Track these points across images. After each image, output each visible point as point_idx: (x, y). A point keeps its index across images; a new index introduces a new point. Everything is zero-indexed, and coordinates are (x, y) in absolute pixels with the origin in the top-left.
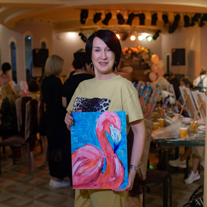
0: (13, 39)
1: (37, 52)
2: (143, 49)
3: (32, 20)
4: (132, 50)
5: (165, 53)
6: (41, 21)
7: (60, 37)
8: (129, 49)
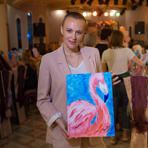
0: (18, 16)
1: (37, 25)
2: (114, 22)
3: (32, 2)
4: (106, 23)
5: (128, 25)
6: (39, 2)
7: (51, 14)
8: (104, 23)
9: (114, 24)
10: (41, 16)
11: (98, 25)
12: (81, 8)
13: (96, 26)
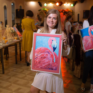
0: (5, 4)
1: (18, 10)
4: (65, 11)
5: (77, 13)
7: (27, 4)
9: (70, 11)
10: (21, 5)
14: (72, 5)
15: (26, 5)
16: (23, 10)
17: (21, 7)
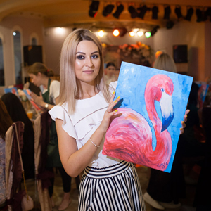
1: (30, 48)
2: (143, 45)
3: (21, 13)
4: (132, 47)
6: (32, 14)
8: (129, 46)
9: (143, 48)
11: (121, 50)
12: (94, 24)
13: (119, 51)
14: (148, 35)
15: (46, 35)
16: (40, 48)
17: (34, 40)
